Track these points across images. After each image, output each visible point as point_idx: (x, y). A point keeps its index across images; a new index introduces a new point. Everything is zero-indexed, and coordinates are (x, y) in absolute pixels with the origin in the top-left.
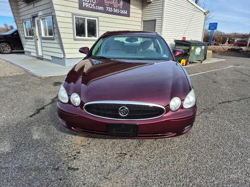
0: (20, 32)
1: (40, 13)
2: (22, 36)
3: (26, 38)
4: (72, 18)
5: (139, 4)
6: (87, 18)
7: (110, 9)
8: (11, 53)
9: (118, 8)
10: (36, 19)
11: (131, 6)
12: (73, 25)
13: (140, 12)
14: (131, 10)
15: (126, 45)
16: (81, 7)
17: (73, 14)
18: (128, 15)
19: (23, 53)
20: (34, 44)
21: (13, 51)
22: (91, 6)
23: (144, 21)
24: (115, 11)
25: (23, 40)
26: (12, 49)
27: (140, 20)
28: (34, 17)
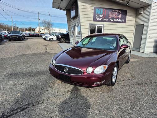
0: (69, 33)
1: (77, 24)
2: (70, 35)
3: (71, 36)
4: (89, 26)
5: (134, 15)
6: (97, 26)
7: (112, 20)
8: (65, 43)
9: (118, 18)
10: (75, 27)
11: (127, 17)
12: (89, 30)
13: (134, 19)
14: (127, 19)
15: (108, 40)
16: (94, 20)
17: (89, 24)
18: (125, 22)
19: (69, 43)
20: (73, 39)
21: (66, 42)
22: (100, 19)
23: (136, 25)
24: (116, 20)
25: (70, 36)
26: (66, 41)
27: (134, 24)
28: (75, 26)
